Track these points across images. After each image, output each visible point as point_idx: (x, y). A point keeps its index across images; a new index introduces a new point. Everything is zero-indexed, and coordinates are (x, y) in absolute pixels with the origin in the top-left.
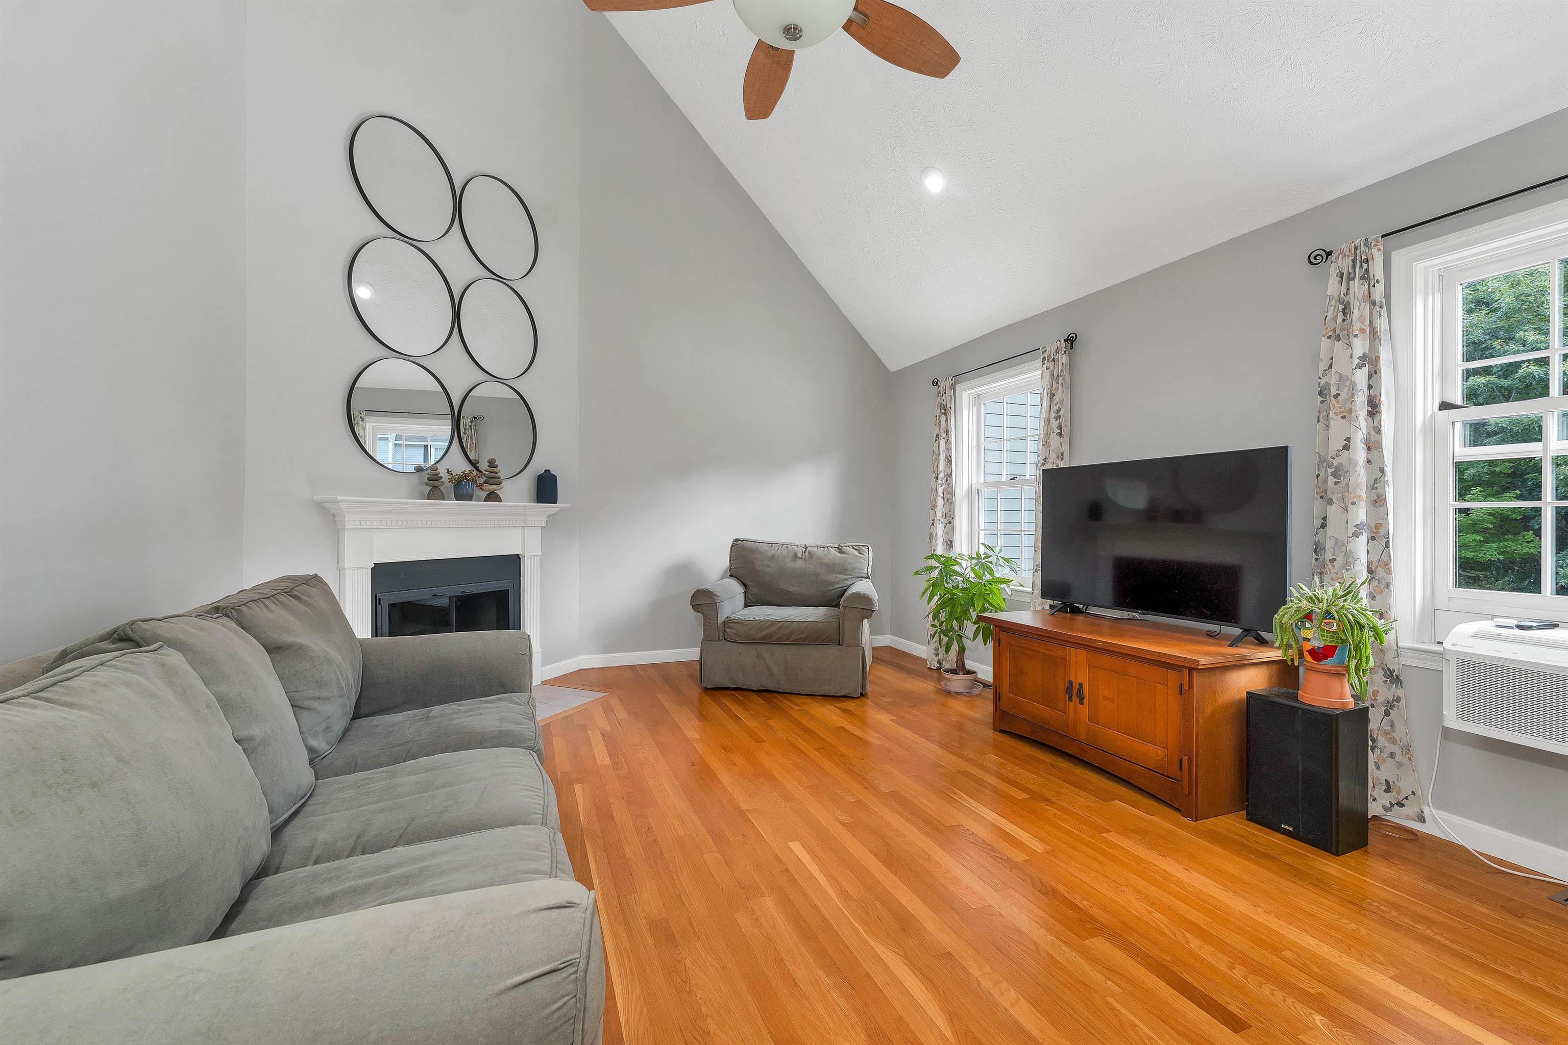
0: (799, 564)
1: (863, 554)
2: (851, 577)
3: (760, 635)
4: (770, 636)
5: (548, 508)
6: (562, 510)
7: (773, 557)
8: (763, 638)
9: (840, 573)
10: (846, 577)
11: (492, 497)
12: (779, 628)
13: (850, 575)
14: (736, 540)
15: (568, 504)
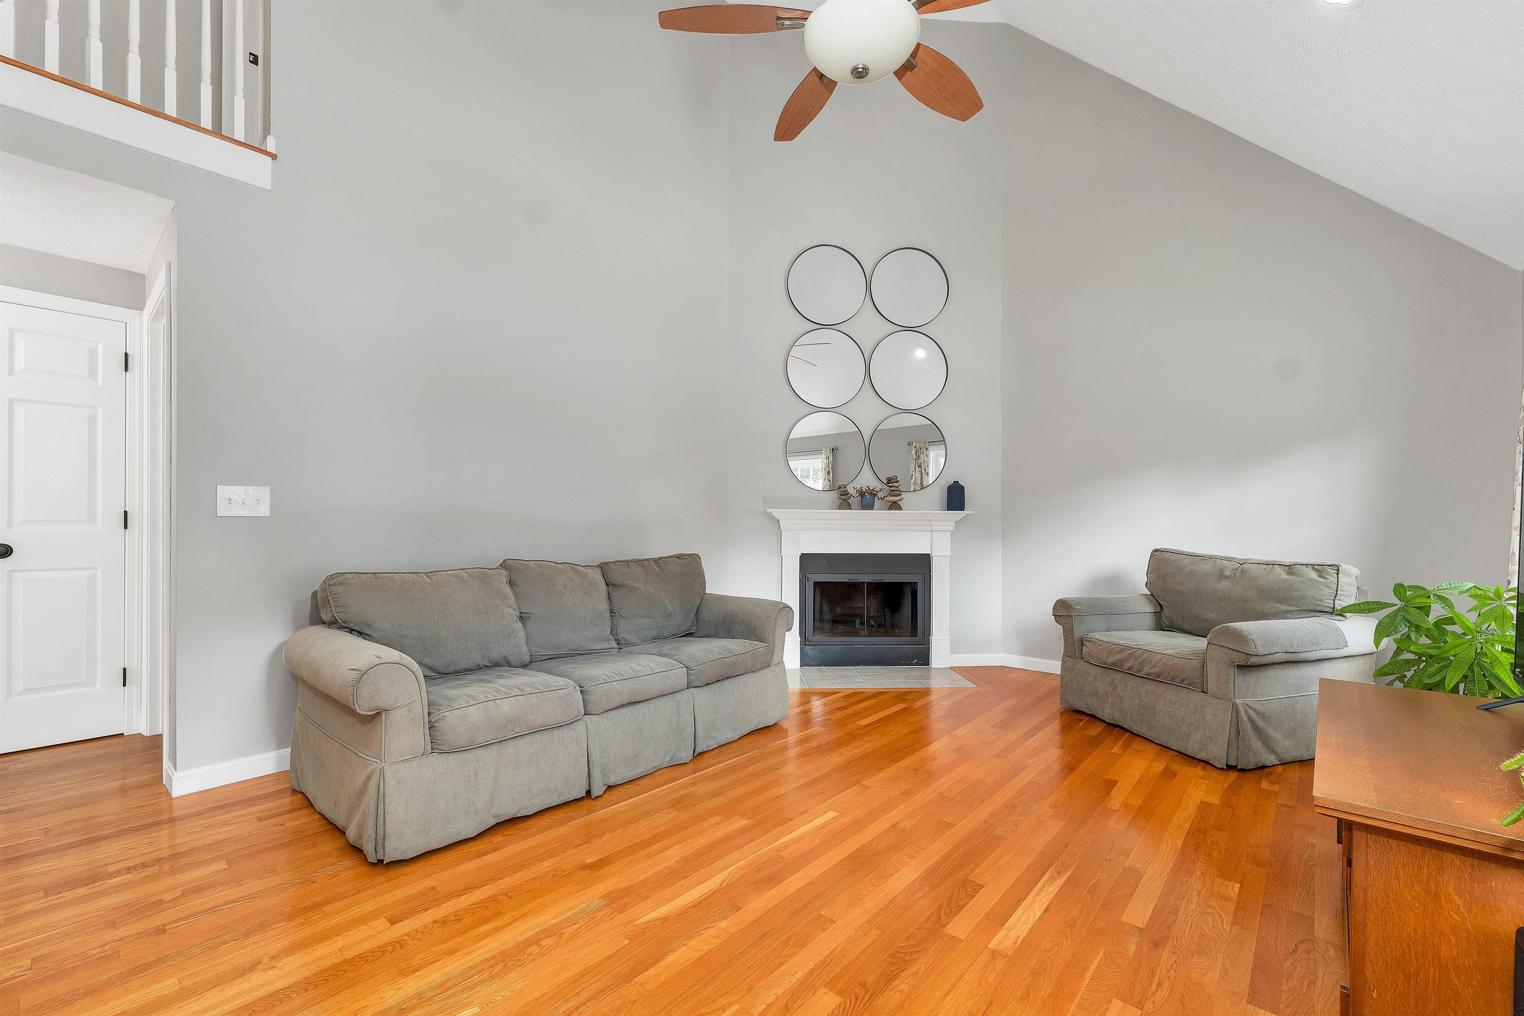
0: (1223, 585)
1: (1325, 578)
2: (1298, 609)
3: (1111, 660)
4: (1122, 662)
5: (957, 515)
6: (967, 515)
7: (1191, 573)
8: (1114, 664)
9: (1280, 602)
10: (1289, 608)
11: (895, 506)
12: (1131, 655)
13: (1297, 606)
14: (1156, 551)
15: (972, 511)
